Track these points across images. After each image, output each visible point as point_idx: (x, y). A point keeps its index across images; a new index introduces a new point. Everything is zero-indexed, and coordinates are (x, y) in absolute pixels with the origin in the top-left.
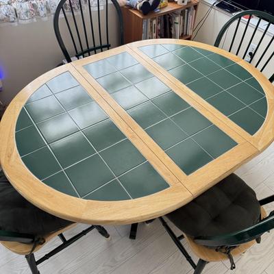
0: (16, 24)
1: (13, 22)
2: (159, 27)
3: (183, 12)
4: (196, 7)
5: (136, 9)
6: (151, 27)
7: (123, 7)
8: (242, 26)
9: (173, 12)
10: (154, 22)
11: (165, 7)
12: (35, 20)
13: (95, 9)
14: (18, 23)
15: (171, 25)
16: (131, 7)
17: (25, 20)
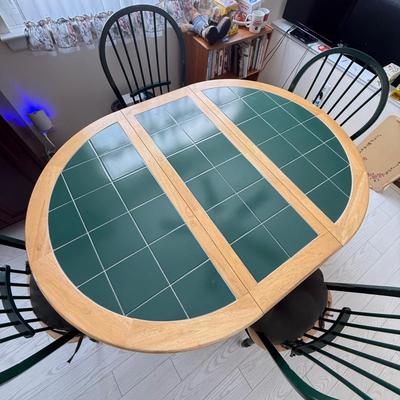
0: (54, 53)
1: (50, 50)
2: (226, 59)
3: (254, 41)
4: (269, 35)
5: (200, 37)
6: (217, 60)
7: (186, 33)
8: (328, 68)
9: (243, 42)
10: (221, 53)
11: (235, 34)
12: (78, 48)
13: (150, 35)
14: (58, 52)
15: (239, 58)
16: (195, 33)
17: (66, 49)
